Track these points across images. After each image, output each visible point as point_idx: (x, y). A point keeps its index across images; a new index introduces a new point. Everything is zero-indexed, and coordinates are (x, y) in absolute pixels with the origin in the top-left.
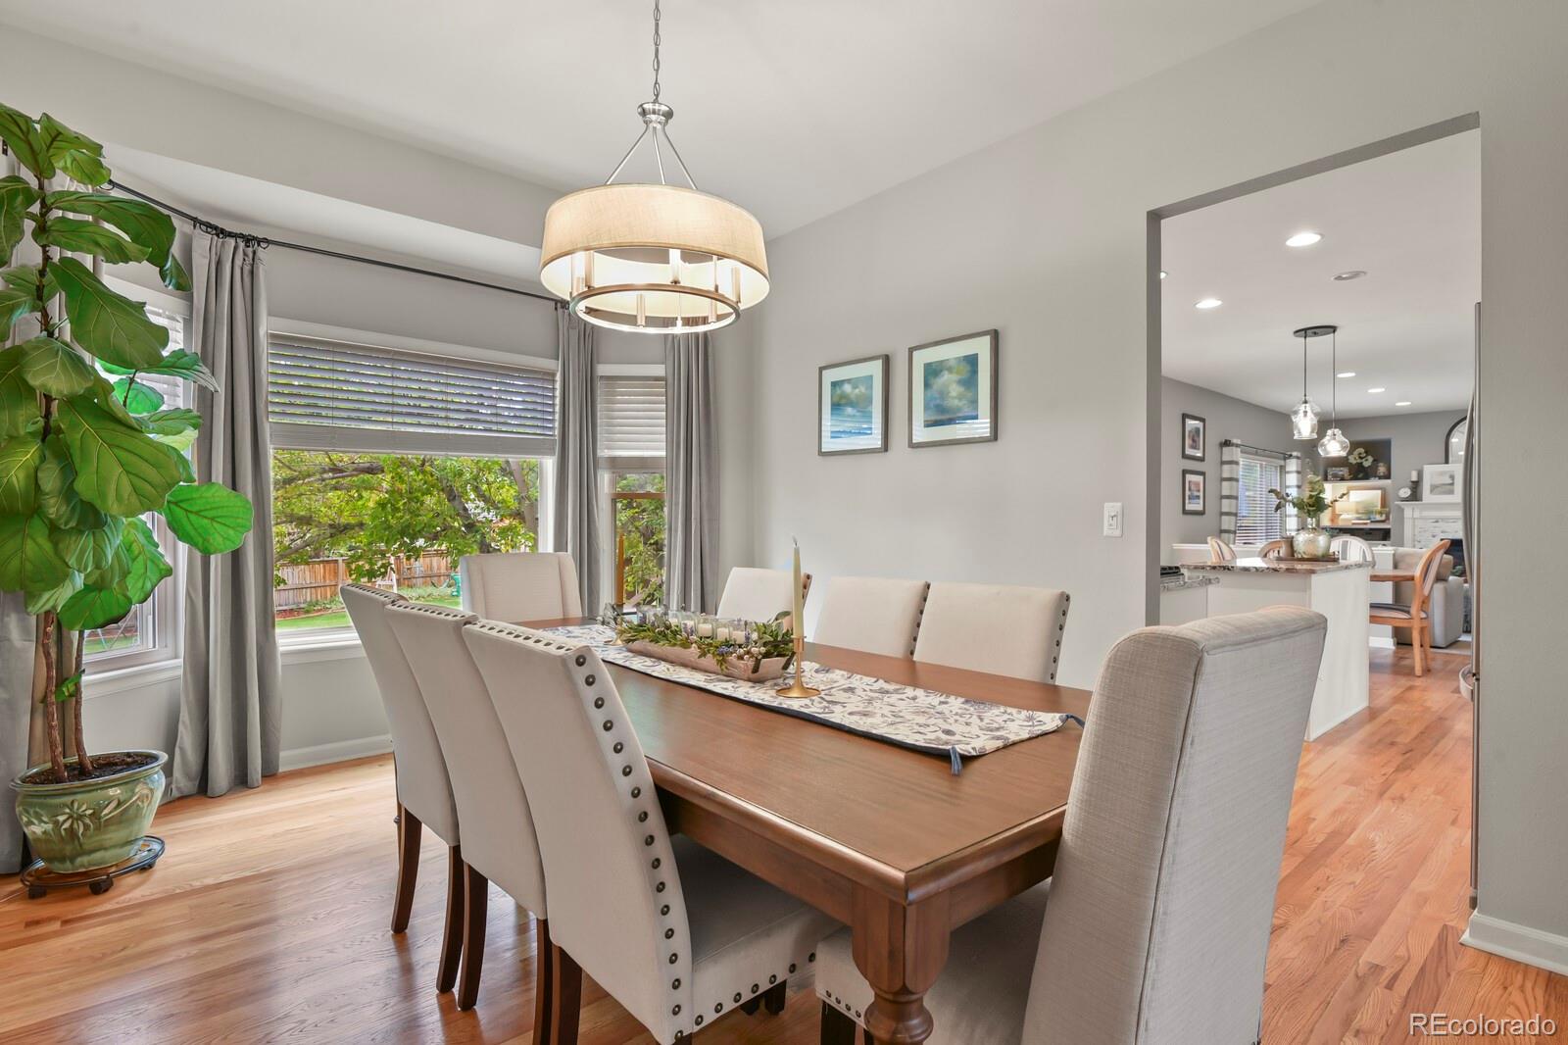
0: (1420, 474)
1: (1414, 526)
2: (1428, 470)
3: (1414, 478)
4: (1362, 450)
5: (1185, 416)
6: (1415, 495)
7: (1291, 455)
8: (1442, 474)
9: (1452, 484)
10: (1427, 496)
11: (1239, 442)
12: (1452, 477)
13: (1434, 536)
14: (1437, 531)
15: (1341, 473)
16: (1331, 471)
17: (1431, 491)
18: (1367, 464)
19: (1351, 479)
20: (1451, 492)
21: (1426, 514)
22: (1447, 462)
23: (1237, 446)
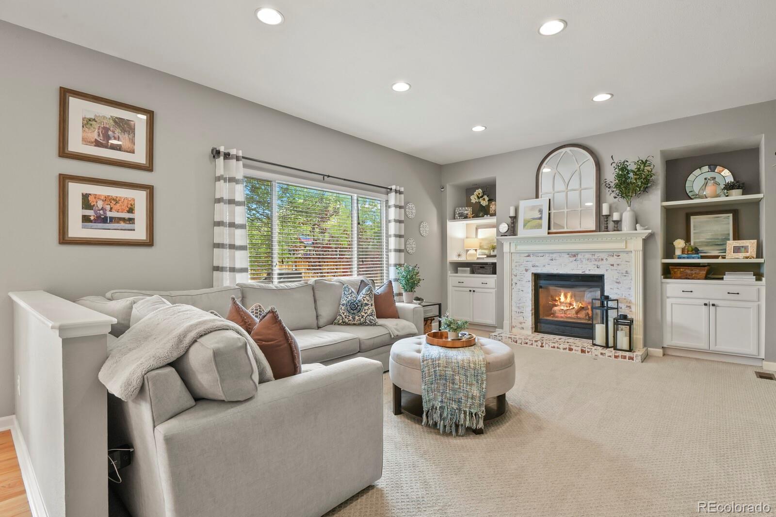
0: (516, 211)
1: (512, 260)
2: (523, 205)
3: (512, 214)
4: (480, 191)
5: (65, 94)
6: (513, 230)
7: (391, 189)
8: (533, 208)
9: (541, 218)
10: (521, 231)
11: (240, 154)
12: (541, 211)
13: (526, 270)
14: (530, 265)
15: (466, 212)
16: (459, 210)
17: (524, 226)
18: (484, 203)
19: (473, 217)
20: (540, 226)
21: (521, 248)
22: (537, 197)
23: (238, 158)
